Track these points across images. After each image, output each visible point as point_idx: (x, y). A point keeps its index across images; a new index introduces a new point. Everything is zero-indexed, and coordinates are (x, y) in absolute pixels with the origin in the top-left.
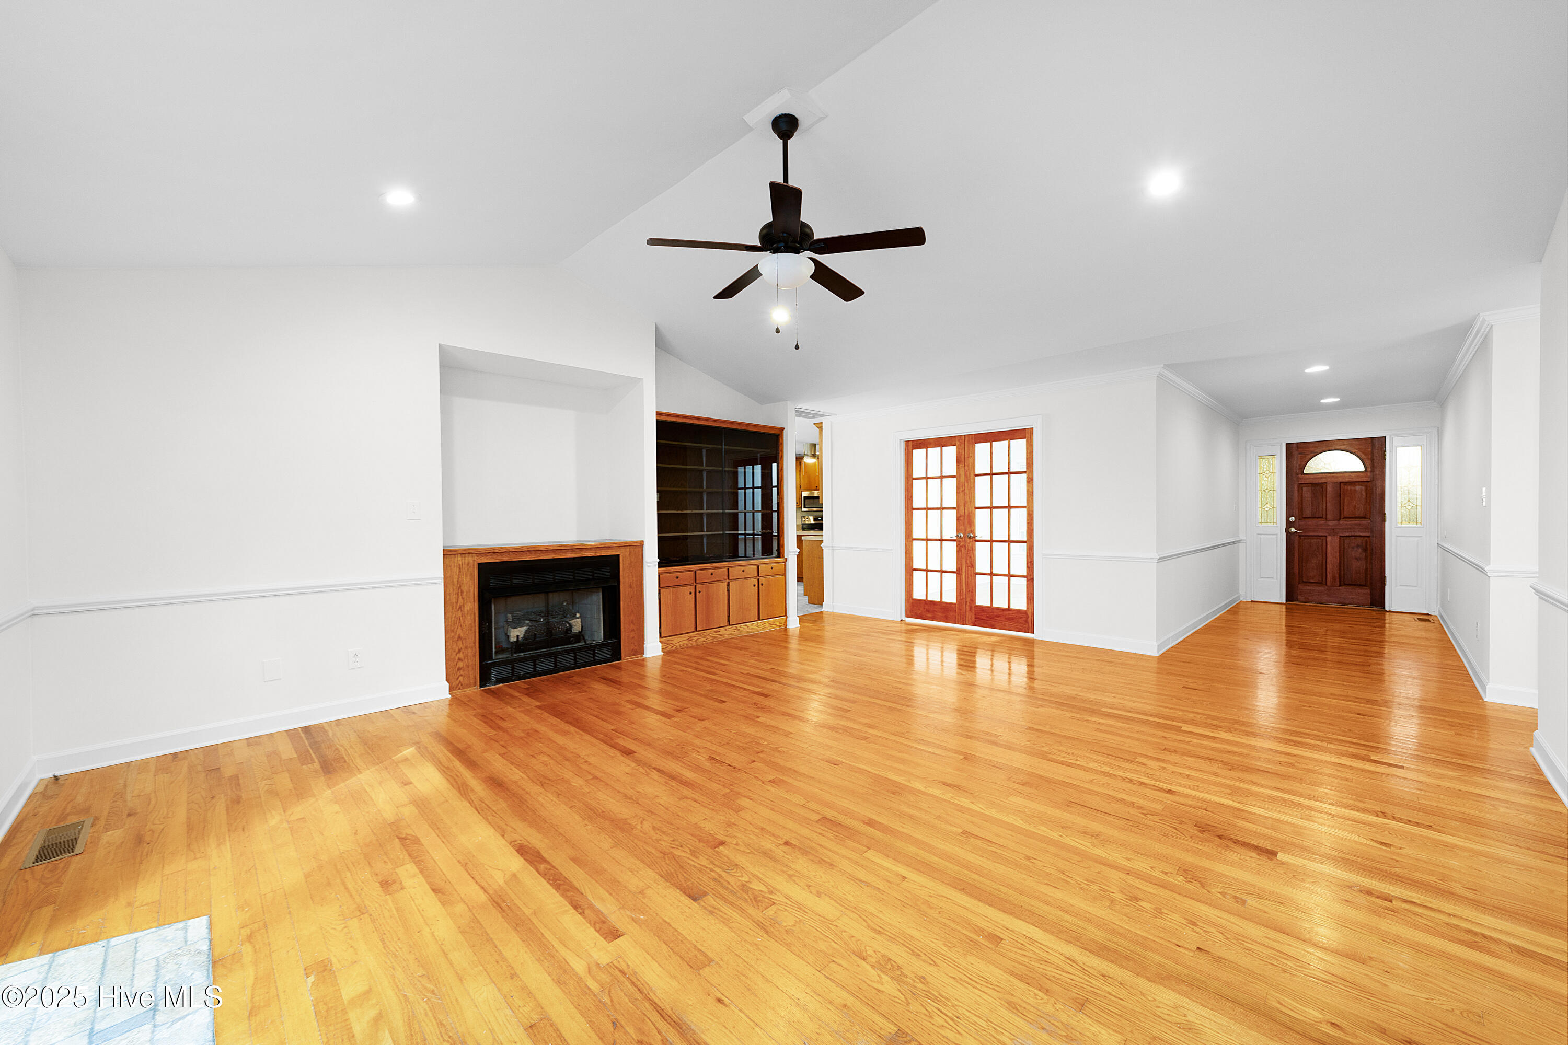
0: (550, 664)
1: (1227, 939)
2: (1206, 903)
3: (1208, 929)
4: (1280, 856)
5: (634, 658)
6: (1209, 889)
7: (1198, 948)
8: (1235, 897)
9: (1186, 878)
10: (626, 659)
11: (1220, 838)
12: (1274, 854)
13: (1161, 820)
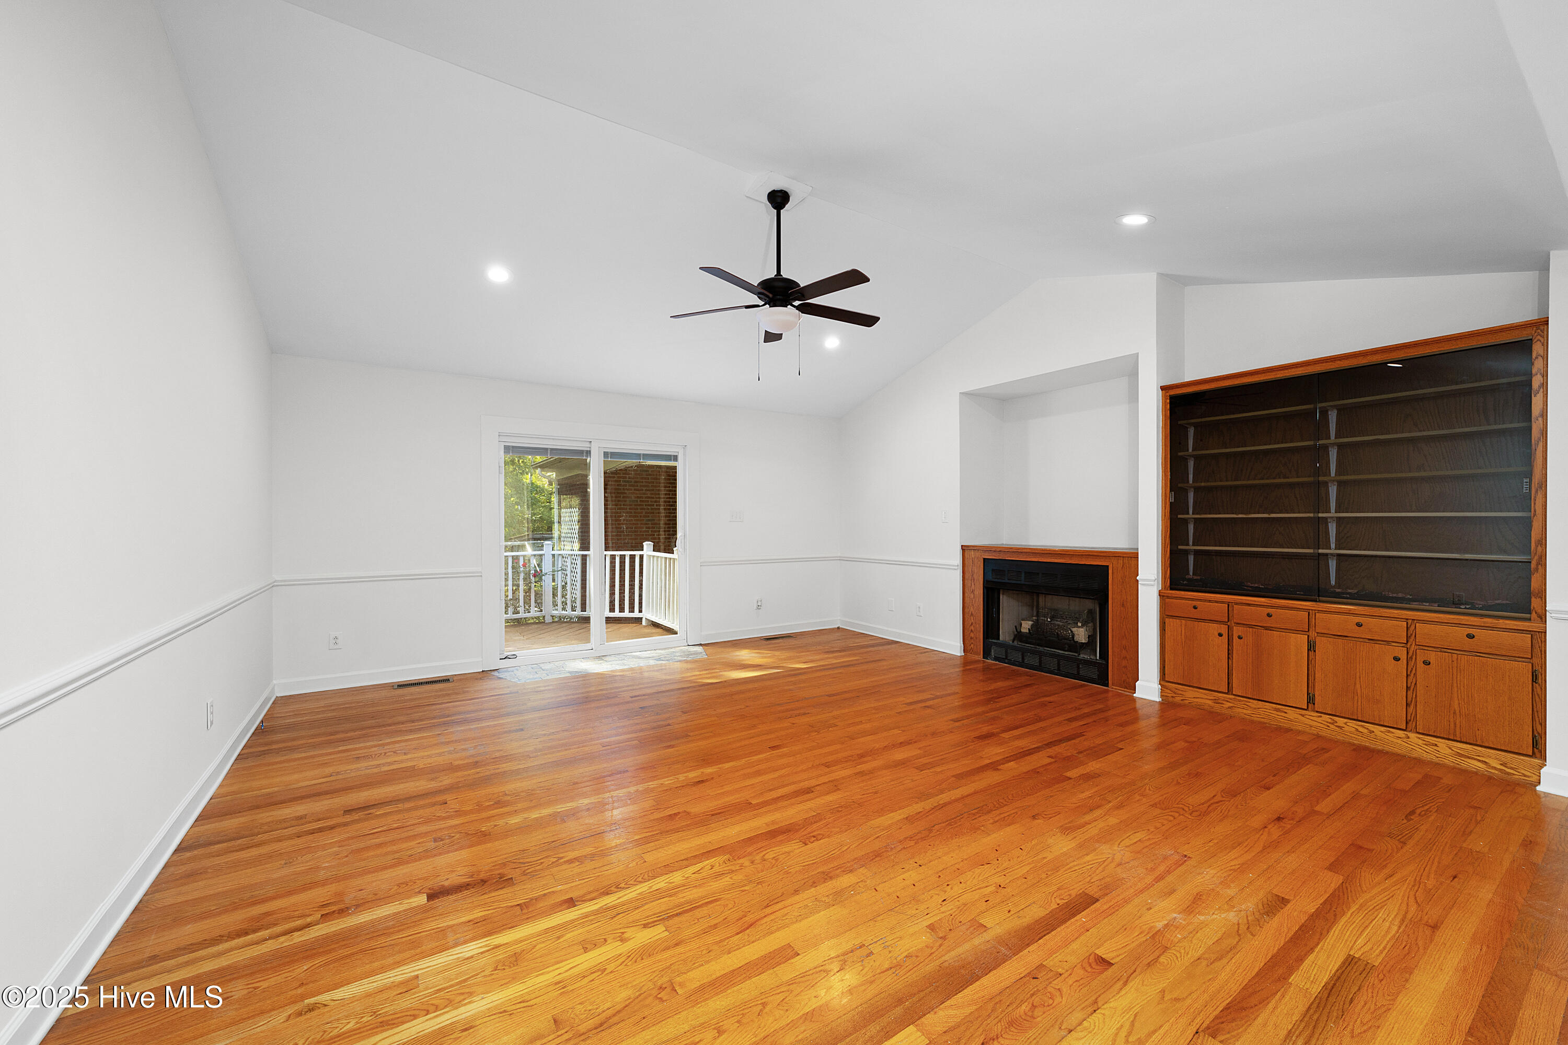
0: (1035, 661)
1: (434, 816)
2: (457, 825)
3: (448, 814)
4: (422, 899)
5: (1120, 690)
6: (462, 834)
7: (446, 803)
8: (442, 840)
9: (481, 832)
10: (1113, 688)
11: (482, 881)
12: (431, 897)
13: (542, 863)
